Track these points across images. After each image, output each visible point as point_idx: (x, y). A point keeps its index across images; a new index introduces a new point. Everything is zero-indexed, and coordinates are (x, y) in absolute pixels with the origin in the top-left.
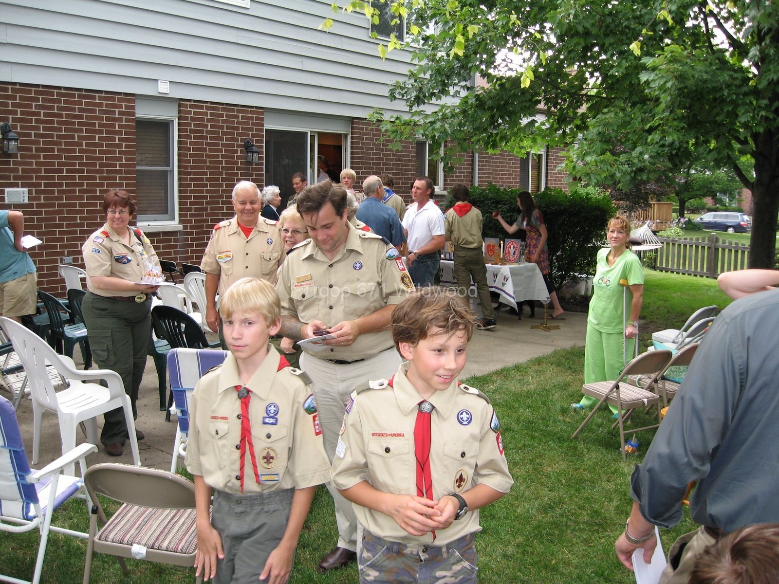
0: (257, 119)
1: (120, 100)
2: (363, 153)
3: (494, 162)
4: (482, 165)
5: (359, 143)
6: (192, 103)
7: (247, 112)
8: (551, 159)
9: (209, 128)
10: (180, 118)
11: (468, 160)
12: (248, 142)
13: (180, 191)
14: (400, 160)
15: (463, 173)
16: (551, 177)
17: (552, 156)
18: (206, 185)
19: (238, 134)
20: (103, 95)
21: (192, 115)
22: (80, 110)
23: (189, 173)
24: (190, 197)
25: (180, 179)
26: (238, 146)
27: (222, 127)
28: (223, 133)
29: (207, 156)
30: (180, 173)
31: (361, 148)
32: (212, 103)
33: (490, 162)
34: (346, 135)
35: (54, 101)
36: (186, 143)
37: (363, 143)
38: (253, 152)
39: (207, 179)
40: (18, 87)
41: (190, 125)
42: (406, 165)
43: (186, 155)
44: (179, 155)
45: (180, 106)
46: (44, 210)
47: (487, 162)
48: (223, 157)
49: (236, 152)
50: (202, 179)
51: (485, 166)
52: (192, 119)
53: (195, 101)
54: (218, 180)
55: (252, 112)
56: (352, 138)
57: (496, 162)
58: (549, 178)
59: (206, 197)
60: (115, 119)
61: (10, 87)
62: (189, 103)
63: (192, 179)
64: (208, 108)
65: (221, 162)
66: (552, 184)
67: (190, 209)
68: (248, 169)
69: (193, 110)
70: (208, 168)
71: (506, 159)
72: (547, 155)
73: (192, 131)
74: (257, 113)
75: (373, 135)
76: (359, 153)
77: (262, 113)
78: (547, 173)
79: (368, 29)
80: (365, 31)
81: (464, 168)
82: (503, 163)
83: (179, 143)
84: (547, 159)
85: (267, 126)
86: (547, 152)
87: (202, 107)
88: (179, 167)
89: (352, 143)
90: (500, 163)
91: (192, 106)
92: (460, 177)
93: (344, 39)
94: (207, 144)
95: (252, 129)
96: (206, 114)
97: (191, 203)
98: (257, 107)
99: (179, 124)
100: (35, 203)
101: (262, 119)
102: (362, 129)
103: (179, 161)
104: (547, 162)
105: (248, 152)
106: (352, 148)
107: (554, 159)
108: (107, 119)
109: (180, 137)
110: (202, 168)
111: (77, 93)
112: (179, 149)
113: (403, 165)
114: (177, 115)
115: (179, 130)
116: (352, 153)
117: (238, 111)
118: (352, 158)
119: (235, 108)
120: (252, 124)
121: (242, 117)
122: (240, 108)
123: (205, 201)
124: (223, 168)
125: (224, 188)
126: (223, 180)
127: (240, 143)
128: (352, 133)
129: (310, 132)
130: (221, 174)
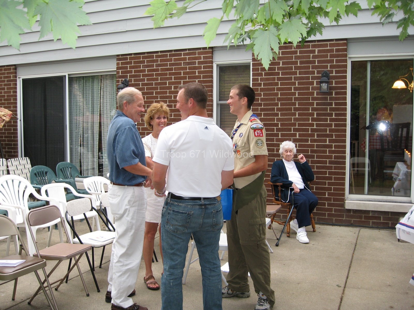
0: (338, 50)
1: (199, 53)
7: (326, 46)
9: (281, 65)
10: (253, 60)
12: (325, 73)
18: (276, 115)
19: (314, 67)
20: (187, 52)
22: (171, 65)
26: (313, 78)
27: (295, 63)
28: (296, 68)
29: (279, 89)
35: (154, 61)
39: (278, 109)
40: (133, 56)
46: (146, 132)
48: (296, 89)
49: (312, 83)
50: (273, 110)
54: (290, 109)
55: (331, 45)
59: (276, 125)
60: (195, 68)
61: (128, 57)
63: (262, 110)
65: (294, 94)
68: (326, 99)
70: (279, 99)
74: (338, 45)
77: (346, 45)
94: (279, 79)
95: (331, 61)
98: (337, 40)
100: (141, 127)
101: (346, 50)
108: (190, 68)
110: (274, 99)
111: (168, 54)
117: (314, 46)
119: (311, 44)
120: (332, 56)
121: (319, 51)
122: (316, 43)
123: (275, 128)
124: (296, 99)
125: (297, 116)
126: (296, 109)
127: (316, 75)
130: (294, 104)
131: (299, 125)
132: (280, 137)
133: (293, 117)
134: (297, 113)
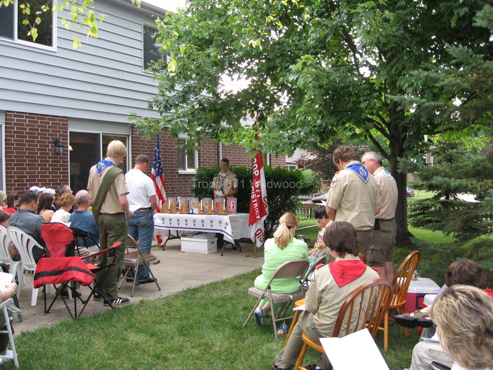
0: (63, 124)
2: (140, 147)
3: (233, 153)
5: (137, 141)
6: (15, 114)
7: (56, 120)
9: (28, 131)
10: (6, 124)
11: (215, 152)
12: (56, 140)
13: (7, 173)
14: (166, 152)
15: (212, 160)
16: (273, 162)
18: (26, 169)
19: (49, 135)
21: (15, 122)
23: (13, 161)
24: (14, 177)
25: (6, 165)
26: (49, 142)
27: (37, 130)
28: (38, 134)
29: (27, 149)
30: (6, 160)
31: (139, 144)
32: (29, 114)
33: (230, 153)
34: (128, 136)
36: (11, 140)
37: (140, 141)
38: (59, 146)
39: (27, 165)
41: (13, 128)
42: (171, 155)
43: (10, 148)
44: (6, 148)
45: (6, 116)
47: (228, 153)
48: (38, 150)
49: (48, 146)
50: (23, 165)
52: (15, 124)
53: (17, 112)
54: (35, 165)
55: (59, 120)
56: (132, 137)
57: (235, 153)
59: (26, 177)
62: (13, 114)
63: (15, 165)
64: (27, 117)
65: (37, 153)
67: (14, 185)
68: (57, 158)
69: (16, 118)
70: (27, 157)
73: (15, 132)
74: (63, 121)
76: (137, 147)
77: (67, 121)
78: (270, 160)
79: (142, 67)
80: (140, 68)
81: (213, 157)
82: (239, 153)
83: (6, 140)
85: (70, 130)
87: (23, 117)
88: (6, 156)
91: (15, 116)
92: (210, 162)
93: (125, 73)
94: (27, 141)
95: (59, 132)
96: (25, 121)
97: (15, 181)
98: (62, 117)
99: (6, 128)
101: (67, 125)
103: (6, 152)
105: (56, 146)
106: (132, 144)
109: (6, 136)
110: (23, 157)
112: (6, 144)
113: (169, 155)
114: (4, 122)
115: (6, 132)
116: (132, 147)
117: (49, 119)
118: (132, 150)
119: (47, 117)
120: (60, 128)
121: (52, 123)
122: (50, 117)
124: (38, 157)
125: (39, 170)
126: (39, 165)
127: (50, 140)
128: (132, 134)
129: (102, 133)
130: (37, 161)
131: (41, 176)
133: (37, 171)
134: (39, 167)
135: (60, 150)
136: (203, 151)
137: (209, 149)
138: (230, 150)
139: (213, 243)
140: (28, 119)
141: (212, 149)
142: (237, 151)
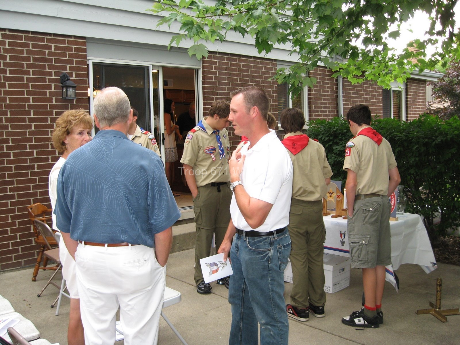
0: (77, 50)
2: (216, 88)
3: (357, 98)
4: (346, 101)
5: (211, 78)
7: (64, 42)
8: (410, 95)
9: (8, 60)
11: (333, 96)
12: (65, 76)
15: (328, 108)
16: (411, 111)
17: (411, 92)
18: (5, 127)
19: (51, 67)
26: (50, 81)
27: (27, 59)
28: (29, 66)
29: (6, 93)
31: (215, 83)
33: (354, 98)
34: (197, 70)
37: (216, 78)
38: (67, 87)
39: (8, 120)
47: (351, 97)
48: (29, 93)
49: (49, 87)
51: (350, 101)
54: (24, 120)
55: (70, 42)
56: (203, 72)
57: (361, 98)
58: (409, 112)
59: (6, 141)
64: (5, 36)
65: (28, 100)
66: (411, 117)
68: (66, 107)
70: (8, 106)
71: (369, 95)
72: (407, 92)
74: (77, 43)
75: (228, 69)
76: (212, 88)
77: (84, 44)
78: (407, 107)
81: (329, 104)
82: (367, 98)
84: (407, 95)
86: (407, 88)
89: (203, 78)
90: (364, 98)
92: (326, 112)
94: (6, 79)
95: (70, 62)
96: (3, 43)
98: (76, 37)
101: (85, 50)
102: (215, 63)
104: (407, 98)
105: (63, 87)
106: (204, 83)
107: (413, 95)
116: (204, 88)
117: (49, 41)
118: (204, 93)
119: (46, 37)
120: (71, 56)
121: (56, 48)
122: (52, 37)
123: (5, 145)
124: (30, 106)
125: (33, 129)
126: (31, 120)
127: (53, 77)
128: (203, 67)
129: (153, 66)
130: (29, 113)
131: (37, 140)
132: (12, 158)
133: (28, 130)
134: (33, 124)
135: (69, 93)
136: (315, 95)
137: (324, 91)
138: (353, 93)
139: (343, 269)
140: (7, 41)
141: (328, 92)
142: (363, 94)
